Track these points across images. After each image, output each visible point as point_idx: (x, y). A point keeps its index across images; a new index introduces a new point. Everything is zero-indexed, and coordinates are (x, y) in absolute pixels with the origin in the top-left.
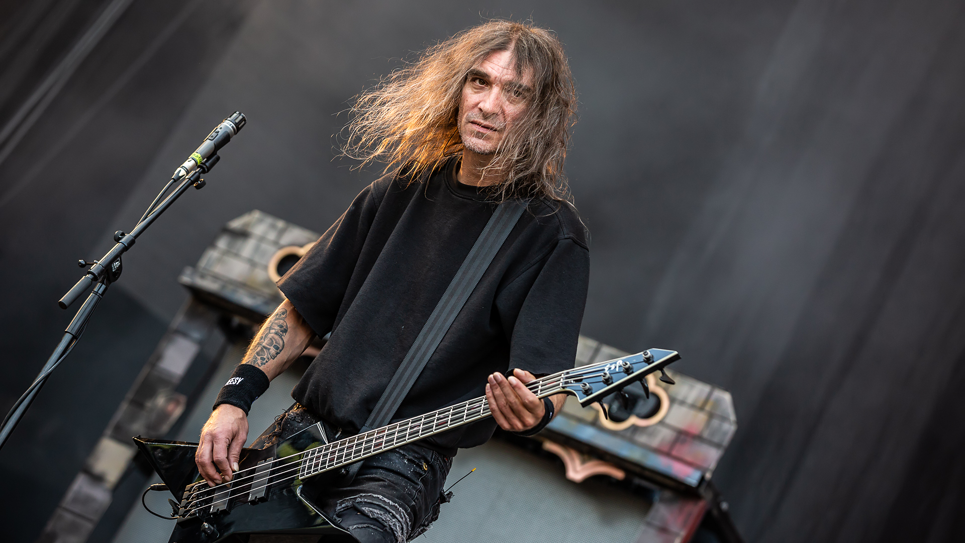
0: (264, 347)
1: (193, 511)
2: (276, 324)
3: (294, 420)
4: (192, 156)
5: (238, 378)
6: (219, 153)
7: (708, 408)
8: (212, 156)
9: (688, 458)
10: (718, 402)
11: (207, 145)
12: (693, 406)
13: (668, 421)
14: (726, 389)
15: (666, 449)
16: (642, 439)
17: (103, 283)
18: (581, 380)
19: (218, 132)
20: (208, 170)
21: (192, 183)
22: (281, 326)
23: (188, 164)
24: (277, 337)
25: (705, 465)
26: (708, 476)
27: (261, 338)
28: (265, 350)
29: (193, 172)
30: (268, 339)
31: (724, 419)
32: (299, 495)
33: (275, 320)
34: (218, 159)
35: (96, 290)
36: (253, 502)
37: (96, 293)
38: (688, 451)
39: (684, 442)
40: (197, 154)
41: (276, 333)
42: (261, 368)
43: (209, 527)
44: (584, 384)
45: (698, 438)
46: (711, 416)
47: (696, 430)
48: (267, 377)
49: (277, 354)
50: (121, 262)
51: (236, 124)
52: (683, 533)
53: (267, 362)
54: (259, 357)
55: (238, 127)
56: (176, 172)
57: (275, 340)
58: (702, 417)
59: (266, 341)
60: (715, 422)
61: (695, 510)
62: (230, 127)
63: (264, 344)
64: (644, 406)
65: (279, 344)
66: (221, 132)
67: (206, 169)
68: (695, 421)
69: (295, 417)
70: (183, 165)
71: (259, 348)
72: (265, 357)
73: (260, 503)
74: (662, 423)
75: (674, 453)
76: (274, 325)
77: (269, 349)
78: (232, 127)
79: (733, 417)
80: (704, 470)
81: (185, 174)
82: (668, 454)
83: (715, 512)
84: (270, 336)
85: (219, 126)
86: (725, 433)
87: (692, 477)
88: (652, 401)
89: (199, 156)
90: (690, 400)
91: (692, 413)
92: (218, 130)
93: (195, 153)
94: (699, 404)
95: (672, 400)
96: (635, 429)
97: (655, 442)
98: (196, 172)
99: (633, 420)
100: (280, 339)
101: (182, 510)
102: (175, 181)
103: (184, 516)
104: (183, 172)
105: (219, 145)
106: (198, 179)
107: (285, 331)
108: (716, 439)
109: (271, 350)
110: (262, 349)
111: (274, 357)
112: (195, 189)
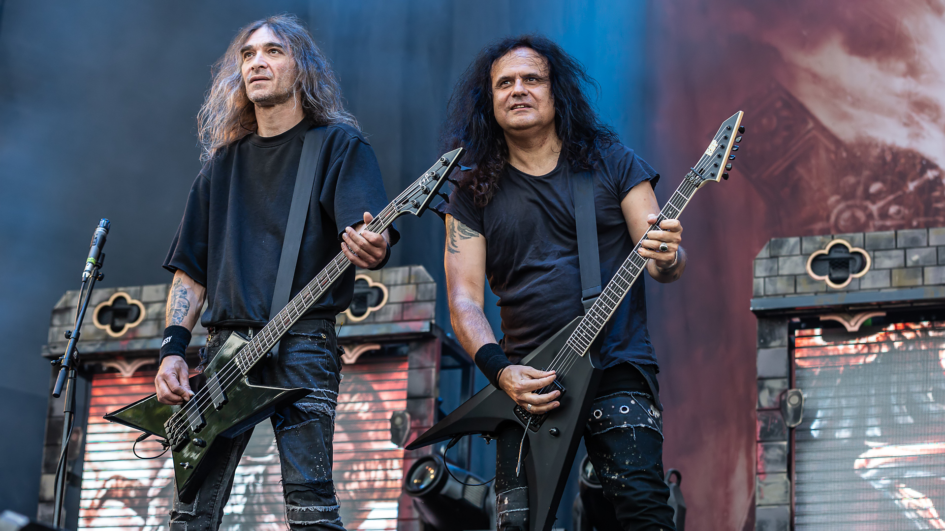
0: (176, 310)
1: (179, 437)
2: (177, 291)
3: (214, 346)
4: (88, 261)
5: (168, 338)
6: (103, 252)
7: (412, 281)
8: (100, 256)
9: (416, 317)
10: (417, 274)
11: (94, 249)
12: (403, 284)
13: (391, 301)
14: (419, 264)
15: (399, 318)
16: (381, 318)
17: (72, 369)
18: (407, 201)
19: (96, 238)
20: (102, 265)
21: (96, 278)
22: (182, 291)
23: (88, 267)
24: (182, 299)
25: (428, 316)
26: (433, 322)
27: (172, 305)
28: (177, 312)
29: (93, 271)
30: (177, 303)
31: (426, 282)
32: (250, 385)
33: (176, 288)
34: (104, 255)
35: (70, 376)
36: (219, 408)
37: (71, 378)
38: (412, 313)
39: (408, 308)
40: (90, 258)
41: (180, 297)
42: (180, 325)
43: (198, 440)
44: (412, 201)
45: (416, 301)
46: (417, 284)
47: (412, 299)
48: (187, 329)
49: (187, 310)
50: (77, 351)
51: (104, 227)
52: (434, 364)
53: (182, 319)
54: (176, 318)
55: (107, 228)
56: (83, 276)
57: (182, 302)
58: (412, 287)
59: (176, 305)
60: (422, 287)
61: (435, 346)
62: (102, 231)
63: (175, 308)
64: (372, 299)
65: (185, 303)
66: (98, 237)
67: (100, 265)
68: (409, 292)
69: (214, 344)
70: (85, 269)
71: (174, 312)
72: (180, 316)
73: (224, 406)
74: (388, 303)
75: (405, 318)
76: (176, 292)
77: (180, 310)
78: (104, 230)
79: (431, 279)
80: (430, 319)
81: (89, 274)
82: (402, 321)
83: (446, 342)
84: (177, 301)
85: (95, 234)
86: (431, 291)
87: (425, 327)
88: (375, 293)
89: (93, 258)
90: (399, 282)
91: (404, 287)
92: (96, 236)
93: (89, 258)
94: (406, 281)
95: (388, 286)
96: (373, 314)
97: (391, 317)
98: (95, 270)
99: (370, 310)
100: (185, 300)
101: (171, 441)
102: (85, 282)
103: (175, 444)
104: (88, 274)
105: (101, 246)
106: (98, 274)
107: (186, 293)
108: (427, 298)
109: (182, 310)
110: (175, 312)
111: (186, 314)
112: (99, 281)
